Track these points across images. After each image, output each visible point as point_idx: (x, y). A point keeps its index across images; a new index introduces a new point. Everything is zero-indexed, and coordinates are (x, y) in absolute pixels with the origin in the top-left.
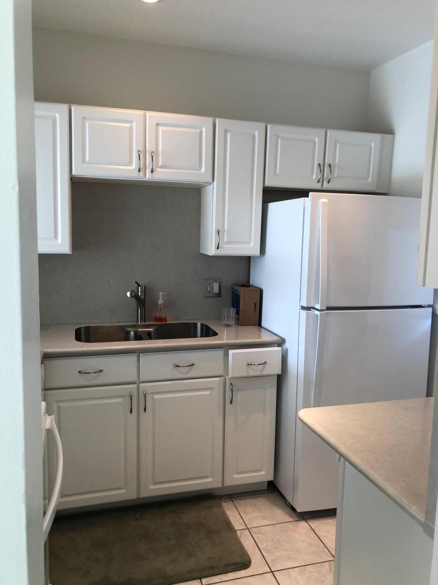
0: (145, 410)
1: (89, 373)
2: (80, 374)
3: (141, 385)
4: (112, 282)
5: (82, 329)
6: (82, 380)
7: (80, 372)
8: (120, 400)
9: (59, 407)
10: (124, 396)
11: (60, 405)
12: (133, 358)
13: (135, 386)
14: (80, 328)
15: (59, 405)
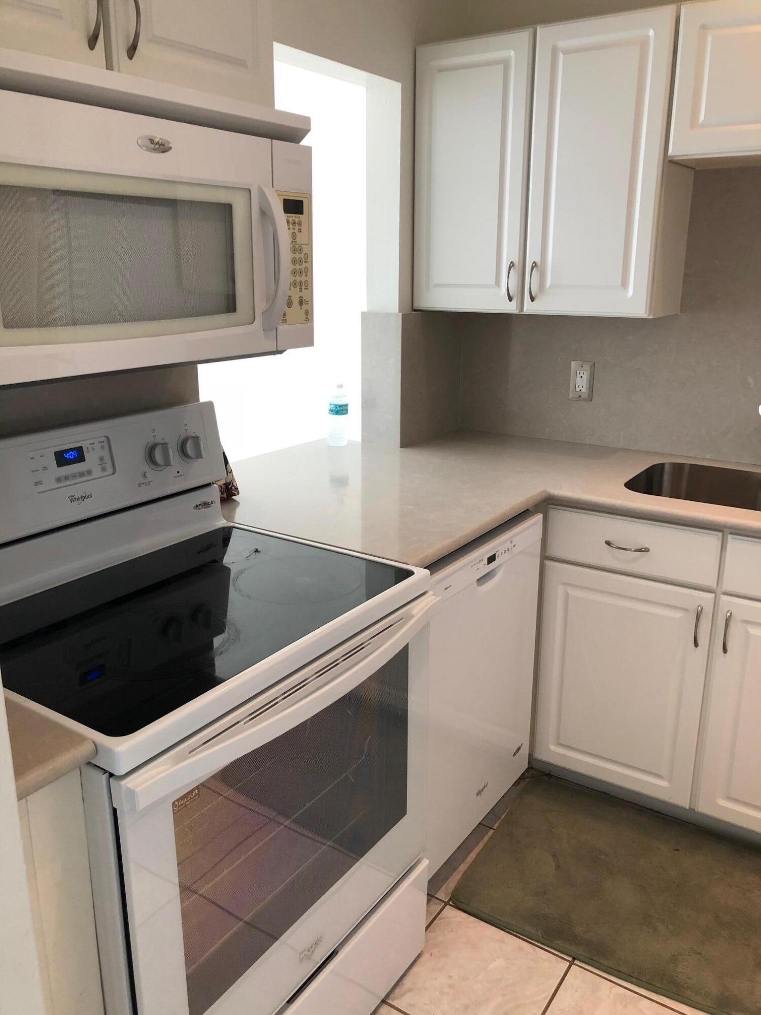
0: (725, 650)
1: (625, 549)
2: (609, 546)
3: (725, 598)
4: (750, 380)
5: (667, 469)
6: (609, 558)
7: (608, 543)
8: (678, 615)
9: (567, 596)
10: (686, 610)
11: (571, 592)
12: (712, 541)
13: (711, 596)
14: (663, 465)
15: (567, 592)
